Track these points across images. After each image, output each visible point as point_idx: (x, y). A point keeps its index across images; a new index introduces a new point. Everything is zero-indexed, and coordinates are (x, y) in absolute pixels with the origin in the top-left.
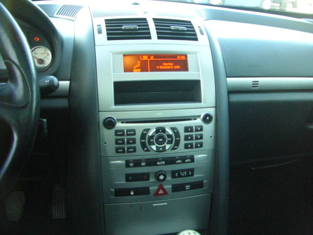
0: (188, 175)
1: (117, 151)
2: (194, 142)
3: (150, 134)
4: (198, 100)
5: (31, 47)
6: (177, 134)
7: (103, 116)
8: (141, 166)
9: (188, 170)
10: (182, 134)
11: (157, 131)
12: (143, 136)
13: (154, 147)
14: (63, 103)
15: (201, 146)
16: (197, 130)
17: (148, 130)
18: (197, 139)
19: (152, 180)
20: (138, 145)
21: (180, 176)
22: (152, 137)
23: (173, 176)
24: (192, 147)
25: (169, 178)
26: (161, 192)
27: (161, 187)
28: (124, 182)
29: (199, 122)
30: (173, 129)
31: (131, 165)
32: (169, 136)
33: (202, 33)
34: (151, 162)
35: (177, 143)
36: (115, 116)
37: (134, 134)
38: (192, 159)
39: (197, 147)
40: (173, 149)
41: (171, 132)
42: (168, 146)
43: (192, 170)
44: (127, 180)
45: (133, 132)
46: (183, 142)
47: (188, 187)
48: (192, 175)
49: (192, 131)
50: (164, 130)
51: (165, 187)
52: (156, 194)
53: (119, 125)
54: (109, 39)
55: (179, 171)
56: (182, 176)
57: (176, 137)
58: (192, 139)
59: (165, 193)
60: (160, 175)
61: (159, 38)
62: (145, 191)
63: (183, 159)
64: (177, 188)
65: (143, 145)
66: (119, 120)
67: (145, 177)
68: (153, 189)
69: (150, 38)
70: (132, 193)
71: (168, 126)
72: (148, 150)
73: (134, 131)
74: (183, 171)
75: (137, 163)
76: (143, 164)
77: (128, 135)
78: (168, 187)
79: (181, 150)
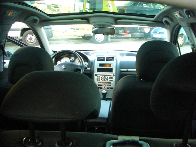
1: (97, 80)
3: (103, 77)
4: (112, 72)
5: (84, 62)
7: (95, 74)
10: (109, 78)
11: (104, 77)
14: (89, 72)
15: (112, 81)
18: (111, 79)
19: (103, 86)
20: (101, 79)
24: (110, 81)
25: (106, 86)
27: (105, 88)
29: (112, 76)
34: (103, 83)
36: (97, 74)
42: (106, 80)
43: (111, 85)
44: (99, 86)
45: (100, 77)
46: (109, 79)
47: (110, 88)
50: (105, 77)
52: (104, 89)
53: (98, 76)
54: (97, 61)
56: (109, 86)
59: (105, 89)
62: (101, 88)
63: (109, 83)
64: (108, 88)
65: (102, 79)
68: (103, 88)
69: (105, 61)
70: (99, 88)
71: (106, 76)
75: (100, 83)
78: (106, 88)
79: (108, 81)
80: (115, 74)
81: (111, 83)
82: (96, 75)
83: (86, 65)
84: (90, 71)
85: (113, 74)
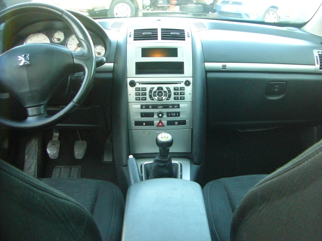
0: (176, 116)
1: (136, 100)
2: (179, 96)
3: (154, 90)
4: (182, 72)
5: (94, 45)
6: (170, 91)
7: (129, 80)
8: (149, 108)
9: (176, 113)
10: (173, 91)
11: (158, 89)
12: (151, 91)
13: (156, 98)
14: (110, 75)
15: (184, 99)
16: (181, 90)
17: (153, 88)
18: (181, 94)
19: (156, 116)
20: (148, 96)
21: (171, 116)
22: (155, 92)
23: (168, 116)
24: (178, 99)
25: (165, 116)
26: (160, 124)
27: (160, 122)
28: (140, 117)
29: (183, 85)
30: (167, 88)
31: (144, 107)
32: (165, 92)
33: (189, 36)
34: (155, 107)
35: (170, 96)
36: (136, 80)
37: (146, 90)
38: (178, 106)
39: (181, 99)
40: (167, 99)
41: (166, 90)
42: (164, 98)
43: (179, 113)
44: (142, 116)
46: (173, 96)
47: (176, 123)
48: (179, 116)
49: (178, 90)
50: (162, 88)
51: (163, 122)
52: (158, 125)
53: (138, 85)
54: (134, 40)
55: (171, 113)
56: (173, 116)
57: (169, 93)
58: (178, 94)
59: (163, 125)
60: (159, 114)
61: (162, 39)
62: (151, 123)
63: (173, 106)
64: (170, 123)
65: (151, 96)
66: (137, 82)
67: (151, 115)
68: (156, 122)
69: (157, 39)
70: (144, 124)
71: (164, 86)
72: (153, 100)
73: (145, 88)
74: (173, 113)
75: (147, 107)
76: (150, 107)
77: (142, 90)
78: (165, 122)
79: (172, 100)
80: (191, 80)
81: (181, 105)
82: (133, 84)
83: (99, 54)
84: (113, 71)
85: (184, 80)
